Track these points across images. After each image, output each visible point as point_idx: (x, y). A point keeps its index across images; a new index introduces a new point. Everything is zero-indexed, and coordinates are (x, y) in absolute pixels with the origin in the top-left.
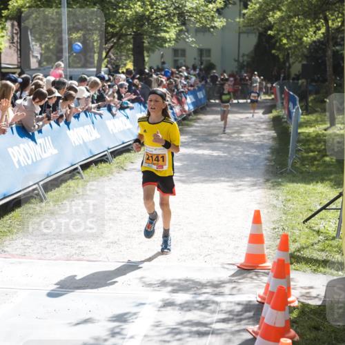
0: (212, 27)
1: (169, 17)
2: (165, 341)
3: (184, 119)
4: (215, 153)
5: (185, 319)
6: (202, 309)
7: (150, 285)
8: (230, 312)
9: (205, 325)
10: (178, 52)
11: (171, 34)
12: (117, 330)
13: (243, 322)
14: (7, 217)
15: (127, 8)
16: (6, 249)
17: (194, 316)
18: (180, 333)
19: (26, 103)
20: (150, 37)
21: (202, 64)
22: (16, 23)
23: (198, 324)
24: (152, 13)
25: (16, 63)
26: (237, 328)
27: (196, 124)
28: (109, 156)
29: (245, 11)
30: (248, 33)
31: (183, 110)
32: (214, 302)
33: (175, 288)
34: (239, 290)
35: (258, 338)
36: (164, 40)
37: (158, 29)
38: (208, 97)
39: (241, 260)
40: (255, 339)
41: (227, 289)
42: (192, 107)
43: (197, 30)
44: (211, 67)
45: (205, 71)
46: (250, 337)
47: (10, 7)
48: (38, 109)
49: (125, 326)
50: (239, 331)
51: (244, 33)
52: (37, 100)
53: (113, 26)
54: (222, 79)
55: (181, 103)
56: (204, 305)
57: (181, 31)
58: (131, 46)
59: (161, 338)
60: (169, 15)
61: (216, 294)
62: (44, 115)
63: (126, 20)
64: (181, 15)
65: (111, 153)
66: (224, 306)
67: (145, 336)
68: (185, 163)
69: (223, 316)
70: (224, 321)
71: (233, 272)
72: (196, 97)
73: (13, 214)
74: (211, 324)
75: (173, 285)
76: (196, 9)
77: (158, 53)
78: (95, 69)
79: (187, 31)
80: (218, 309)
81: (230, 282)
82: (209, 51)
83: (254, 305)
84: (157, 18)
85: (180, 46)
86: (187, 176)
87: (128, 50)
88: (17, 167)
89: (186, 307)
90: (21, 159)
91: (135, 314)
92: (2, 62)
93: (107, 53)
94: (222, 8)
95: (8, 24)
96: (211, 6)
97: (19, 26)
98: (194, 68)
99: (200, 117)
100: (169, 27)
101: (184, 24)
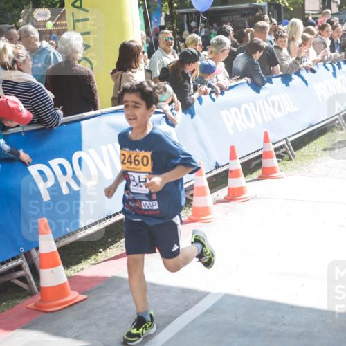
16: (312, 170)
25: (318, 9)
73: (317, 140)
90: (324, 94)
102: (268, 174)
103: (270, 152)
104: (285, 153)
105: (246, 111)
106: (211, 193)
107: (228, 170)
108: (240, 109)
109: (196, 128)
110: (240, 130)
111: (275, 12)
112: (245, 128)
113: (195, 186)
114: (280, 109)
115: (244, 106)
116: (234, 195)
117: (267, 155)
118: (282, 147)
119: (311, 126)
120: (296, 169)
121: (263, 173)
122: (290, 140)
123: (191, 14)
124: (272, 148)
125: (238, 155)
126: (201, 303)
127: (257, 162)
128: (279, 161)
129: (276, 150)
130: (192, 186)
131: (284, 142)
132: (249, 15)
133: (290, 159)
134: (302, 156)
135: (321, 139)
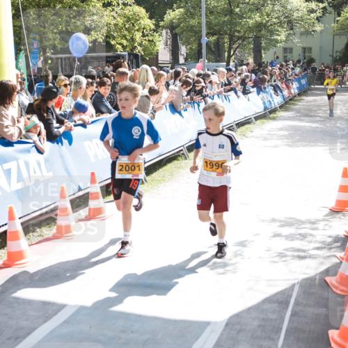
0: (314, 31)
1: (281, 24)
2: (274, 262)
3: (291, 100)
4: (314, 125)
5: (289, 247)
6: (302, 240)
7: (263, 221)
8: (323, 242)
9: (304, 251)
10: (287, 50)
11: (282, 37)
12: (239, 253)
13: (332, 250)
14: (161, 170)
15: (249, 18)
16: (160, 192)
17: (297, 244)
18: (286, 256)
19: (177, 89)
20: (267, 39)
21: (305, 58)
22: (169, 31)
23: (299, 250)
24: (268, 21)
25: (169, 60)
26: (328, 254)
27: (300, 104)
28: (235, 127)
29: (338, 18)
30: (340, 35)
31: (290, 93)
32: (311, 235)
33: (282, 223)
34: (330, 226)
35: (344, 262)
36: (277, 41)
37: (272, 33)
38: (309, 83)
39: (332, 204)
40: (341, 262)
41: (321, 225)
42: (297, 91)
43: (302, 34)
44: (311, 61)
46: (338, 261)
47: (165, 19)
49: (244, 249)
50: (329, 257)
51: (337, 35)
52: (184, 86)
53: (239, 32)
54: (320, 70)
55: (288, 87)
56: (303, 236)
57: (289, 34)
58: (252, 46)
59: (272, 259)
60: (280, 22)
61: (312, 229)
62: (189, 97)
63: (249, 27)
64: (290, 22)
65: (237, 124)
66: (319, 238)
67: (260, 257)
68: (291, 132)
69: (320, 245)
70: (318, 248)
71: (327, 213)
72: (300, 83)
73: (165, 167)
74: (309, 250)
75: (280, 221)
76: (301, 17)
77: (272, 51)
78: (225, 64)
79: (294, 34)
80: (314, 240)
81: (324, 220)
82: (310, 49)
83: (341, 238)
84: (271, 25)
85: (289, 45)
86: (293, 142)
87: (250, 49)
89: (290, 237)
90: (172, 129)
91: (252, 241)
92: (159, 59)
93: (234, 51)
94: (321, 17)
95: (164, 32)
96: (312, 15)
97: (171, 32)
98: (299, 61)
99: (302, 98)
100: (280, 32)
101: (292, 29)
106: (73, 212)
109: (62, 157)
110: (100, 158)
111: (134, 61)
119: (160, 156)
123: (69, 58)
125: (98, 180)
132: (113, 62)
133: (143, 183)
134: (152, 180)
135: (169, 166)
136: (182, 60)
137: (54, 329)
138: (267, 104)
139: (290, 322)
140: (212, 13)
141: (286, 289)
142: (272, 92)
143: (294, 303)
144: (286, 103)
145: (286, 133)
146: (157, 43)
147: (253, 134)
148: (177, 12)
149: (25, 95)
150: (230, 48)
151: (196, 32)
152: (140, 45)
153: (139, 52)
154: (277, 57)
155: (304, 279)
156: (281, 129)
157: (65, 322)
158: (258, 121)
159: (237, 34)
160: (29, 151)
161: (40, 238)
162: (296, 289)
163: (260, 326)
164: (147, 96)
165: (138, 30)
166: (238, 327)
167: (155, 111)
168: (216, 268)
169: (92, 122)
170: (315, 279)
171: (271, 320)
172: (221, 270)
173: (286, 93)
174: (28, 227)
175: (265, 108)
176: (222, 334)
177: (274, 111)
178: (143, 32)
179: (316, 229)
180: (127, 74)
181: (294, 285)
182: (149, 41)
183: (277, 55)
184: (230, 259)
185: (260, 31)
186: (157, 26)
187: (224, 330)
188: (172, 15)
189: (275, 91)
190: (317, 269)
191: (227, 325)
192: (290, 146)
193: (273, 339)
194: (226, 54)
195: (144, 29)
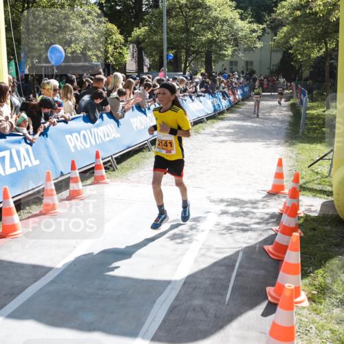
0: (255, 47)
1: (228, 41)
2: (222, 234)
3: (236, 104)
4: (255, 125)
5: (235, 221)
6: (245, 217)
7: (214, 201)
8: (262, 218)
9: (247, 225)
10: (233, 63)
11: (229, 51)
12: (194, 226)
13: (270, 224)
14: (129, 160)
15: (202, 35)
16: (129, 178)
17: (240, 220)
18: (231, 229)
20: (216, 53)
21: (247, 70)
22: (135, 46)
23: (242, 225)
24: (218, 39)
25: (135, 69)
26: (266, 228)
27: (243, 107)
29: (275, 38)
30: (276, 51)
31: (235, 98)
32: (252, 212)
33: (229, 203)
34: (268, 206)
35: (279, 234)
36: (225, 56)
37: (221, 48)
39: (269, 188)
40: (276, 234)
41: (260, 205)
42: (240, 97)
43: (245, 50)
44: (253, 72)
45: (250, 75)
46: (274, 233)
47: (132, 35)
48: (148, 95)
49: (198, 224)
50: (267, 230)
51: (274, 51)
53: (193, 47)
56: (246, 214)
57: (235, 50)
58: (204, 59)
59: (220, 232)
60: (228, 40)
61: (253, 208)
62: (151, 99)
63: (202, 43)
64: (235, 40)
66: (258, 215)
67: (211, 230)
68: (236, 130)
69: (257, 221)
70: (258, 223)
71: (264, 195)
72: (243, 91)
73: (133, 158)
74: (250, 225)
75: (227, 202)
76: (245, 36)
77: (221, 63)
78: (182, 73)
79: (239, 50)
80: (255, 216)
81: (262, 201)
82: (252, 63)
83: (277, 215)
84: (220, 42)
85: (234, 59)
86: (237, 138)
87: (202, 61)
88: (135, 129)
89: (235, 214)
90: (138, 126)
91: (205, 217)
92: (127, 68)
93: (189, 64)
94: (261, 36)
95: (131, 46)
96: (254, 34)
97: (137, 47)
98: (243, 73)
99: (245, 102)
100: (228, 48)
101: (237, 46)
102: (99, 180)
103: (100, 165)
104: (111, 166)
105: (84, 136)
107: (69, 178)
108: (80, 134)
109: (47, 147)
110: (79, 149)
111: (106, 70)
112: (83, 148)
113: (45, 188)
114: (108, 136)
115: (83, 132)
116: (74, 196)
117: (98, 167)
118: (109, 161)
119: (128, 148)
120: (118, 177)
121: (95, 179)
122: (114, 157)
124: (102, 162)
125: (78, 167)
126: (47, 275)
127: (91, 171)
128: (106, 172)
129: (104, 163)
130: (43, 188)
131: (110, 158)
133: (114, 170)
134: (122, 168)
135: (136, 157)
136: (146, 70)
137: (42, 288)
138: (217, 107)
139: (235, 281)
140: (171, 30)
141: (232, 255)
142: (221, 97)
143: (239, 267)
144: (232, 106)
145: (232, 131)
146: (126, 56)
147: (206, 131)
148: (142, 29)
149: (15, 96)
150: (186, 60)
151: (158, 47)
152: (112, 56)
153: (111, 62)
154: (225, 69)
155: (246, 248)
156: (228, 128)
157: (51, 281)
158: (209, 121)
159: (192, 49)
160: (19, 142)
161: (30, 215)
162: (241, 255)
163: (211, 284)
164: (117, 98)
165: (110, 44)
166: (194, 285)
167: (125, 112)
168: (175, 239)
169: (73, 119)
170: (256, 247)
171: (220, 279)
172: (179, 241)
173: (232, 98)
174: (19, 206)
175: (215, 110)
176: (180, 291)
177: (222, 113)
178: (114, 45)
179: (257, 208)
180: (102, 80)
181: (238, 252)
182: (120, 53)
183: (225, 67)
184: (187, 232)
185: (211, 46)
186: (126, 41)
187: (182, 288)
188: (138, 32)
189: (224, 96)
190: (256, 239)
191: (184, 283)
192: (235, 141)
193: (222, 295)
194: (183, 65)
195: (115, 42)
